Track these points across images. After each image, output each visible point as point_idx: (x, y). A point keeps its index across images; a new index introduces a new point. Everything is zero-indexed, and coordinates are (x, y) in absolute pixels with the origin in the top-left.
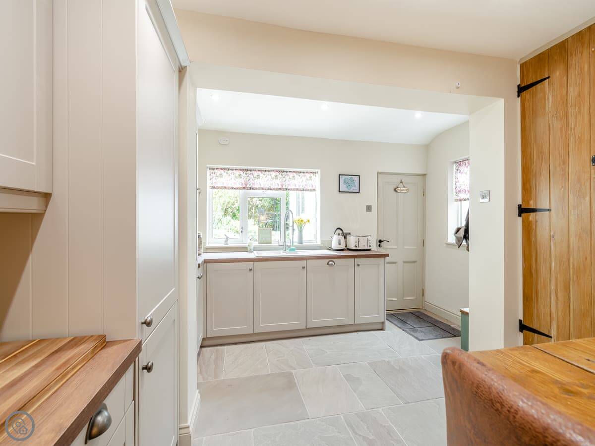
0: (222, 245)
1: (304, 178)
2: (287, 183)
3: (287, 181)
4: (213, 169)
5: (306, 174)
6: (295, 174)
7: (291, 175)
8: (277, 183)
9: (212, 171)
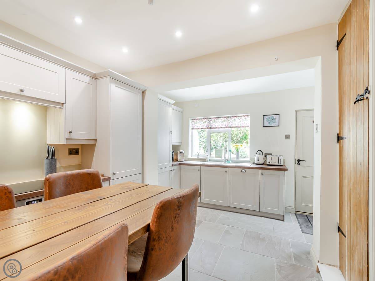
0: (196, 157)
1: (241, 120)
2: (231, 123)
3: (231, 122)
4: (193, 120)
5: (242, 117)
6: (235, 118)
7: (233, 119)
8: (225, 124)
9: (192, 121)
